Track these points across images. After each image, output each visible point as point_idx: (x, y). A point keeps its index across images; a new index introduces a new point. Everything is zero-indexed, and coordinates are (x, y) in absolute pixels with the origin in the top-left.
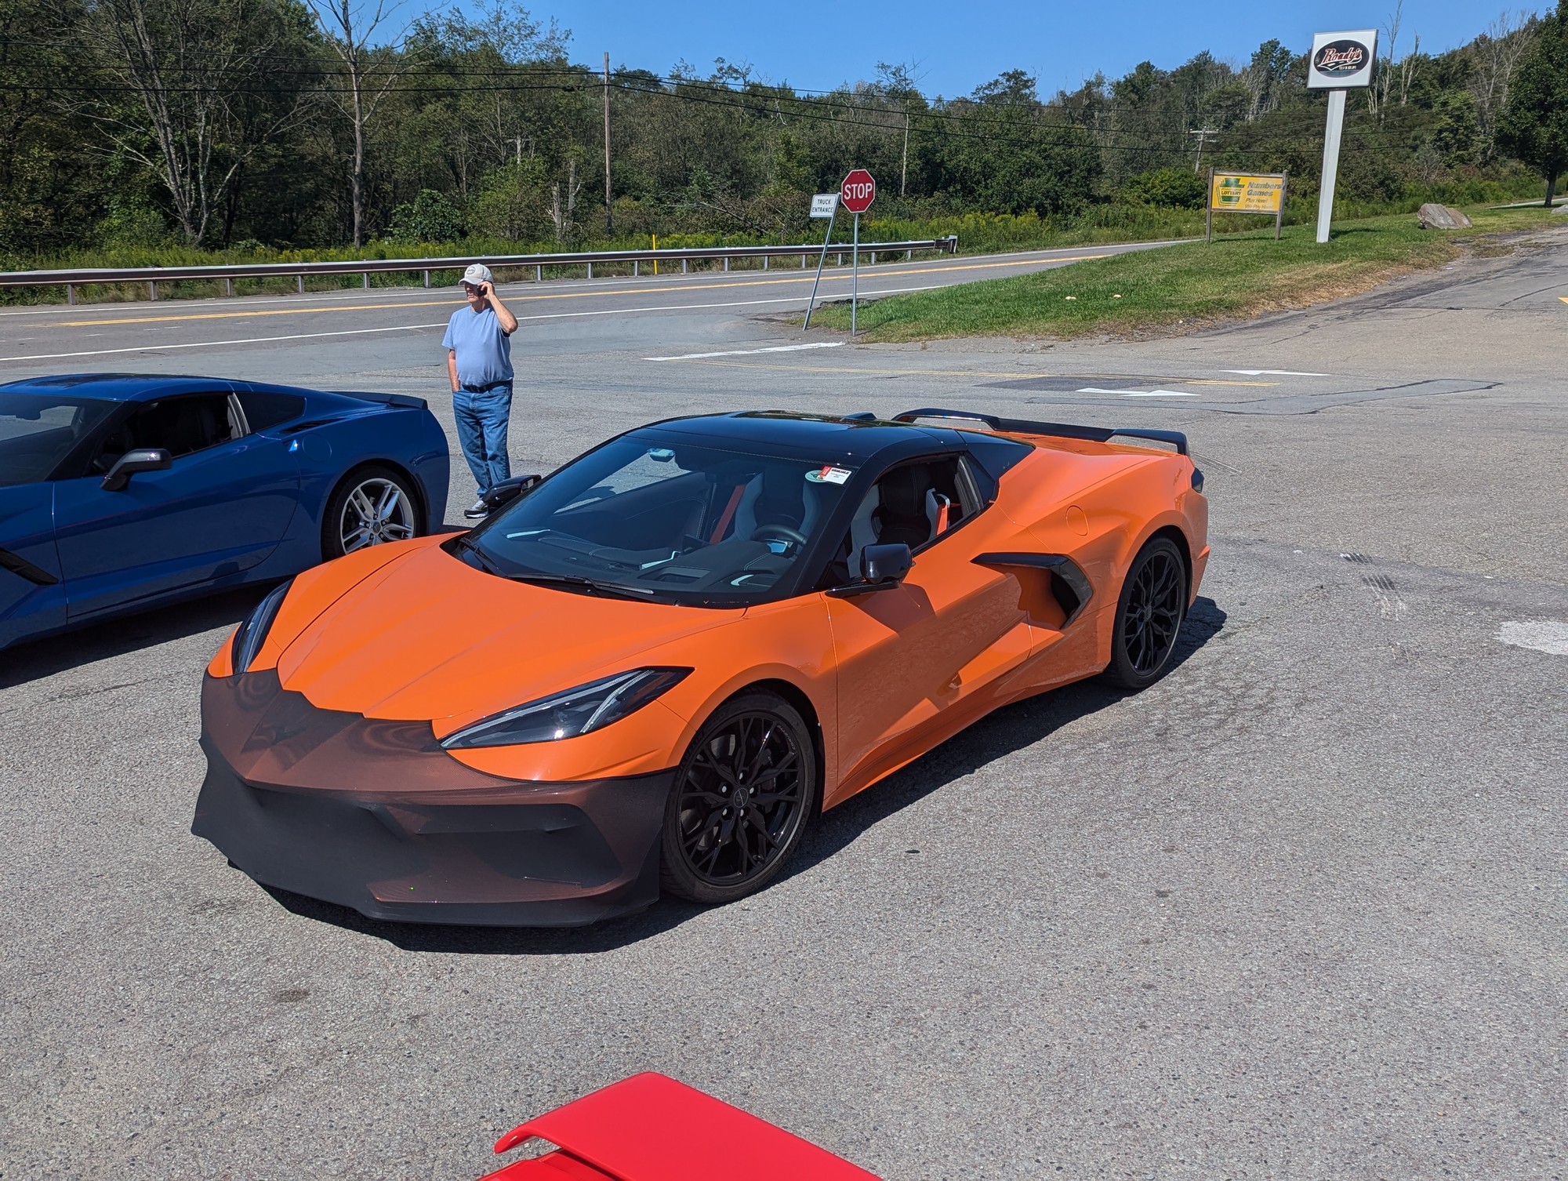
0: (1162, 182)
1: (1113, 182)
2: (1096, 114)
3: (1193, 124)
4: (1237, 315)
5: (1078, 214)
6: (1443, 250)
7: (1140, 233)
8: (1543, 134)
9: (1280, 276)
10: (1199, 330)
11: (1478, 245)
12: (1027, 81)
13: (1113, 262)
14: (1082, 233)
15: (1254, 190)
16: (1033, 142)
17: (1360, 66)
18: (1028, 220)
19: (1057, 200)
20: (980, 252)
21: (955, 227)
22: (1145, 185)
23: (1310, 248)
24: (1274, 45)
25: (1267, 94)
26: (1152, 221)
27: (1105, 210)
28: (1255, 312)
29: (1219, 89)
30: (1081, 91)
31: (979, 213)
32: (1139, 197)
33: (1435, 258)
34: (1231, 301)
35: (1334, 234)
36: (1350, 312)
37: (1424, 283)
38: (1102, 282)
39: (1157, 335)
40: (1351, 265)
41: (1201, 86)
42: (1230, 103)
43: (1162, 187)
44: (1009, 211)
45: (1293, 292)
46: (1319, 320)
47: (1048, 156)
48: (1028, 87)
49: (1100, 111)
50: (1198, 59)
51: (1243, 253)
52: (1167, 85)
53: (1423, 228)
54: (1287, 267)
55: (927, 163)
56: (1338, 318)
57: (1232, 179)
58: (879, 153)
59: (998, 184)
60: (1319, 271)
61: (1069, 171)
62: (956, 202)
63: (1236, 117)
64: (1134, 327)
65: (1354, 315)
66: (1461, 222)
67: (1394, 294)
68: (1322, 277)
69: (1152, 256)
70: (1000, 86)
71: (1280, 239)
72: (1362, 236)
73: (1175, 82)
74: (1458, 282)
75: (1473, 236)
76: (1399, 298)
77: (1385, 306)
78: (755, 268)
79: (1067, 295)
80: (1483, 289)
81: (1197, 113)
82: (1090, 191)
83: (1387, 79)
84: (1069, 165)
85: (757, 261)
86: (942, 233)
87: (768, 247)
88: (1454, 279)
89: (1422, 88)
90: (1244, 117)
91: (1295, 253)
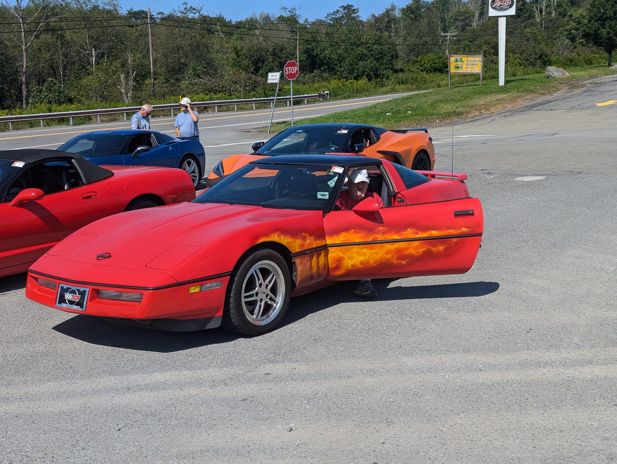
0: (429, 61)
1: (404, 61)
2: (392, 26)
3: (445, 30)
4: (462, 117)
5: (388, 78)
6: (554, 87)
7: (419, 87)
8: (604, 32)
9: (481, 101)
10: (446, 124)
11: (571, 84)
12: (354, 10)
13: (407, 99)
14: (391, 88)
15: (469, 63)
16: (362, 43)
17: (511, 6)
18: (363, 82)
19: (377, 72)
20: (341, 99)
21: (327, 87)
22: (421, 62)
23: (495, 88)
25: (483, 12)
26: (425, 80)
27: (401, 76)
28: (470, 116)
29: (457, 10)
30: (383, 14)
31: (337, 80)
32: (418, 69)
33: (550, 90)
34: (459, 112)
35: (507, 82)
36: (510, 114)
37: (544, 101)
38: (402, 107)
39: (427, 127)
40: (512, 95)
41: (448, 9)
42: (463, 18)
43: (429, 63)
44: (353, 78)
45: (486, 107)
46: (497, 117)
47: (370, 50)
48: (355, 13)
49: (395, 24)
51: (465, 92)
52: (430, 9)
53: (548, 77)
54: (484, 97)
55: (309, 56)
56: (504, 116)
57: (459, 58)
58: (284, 52)
59: (346, 65)
60: (498, 98)
61: (382, 57)
62: (325, 75)
63: (467, 25)
64: (417, 124)
65: (511, 114)
66: (565, 74)
67: (530, 106)
68: (499, 100)
69: (424, 95)
70: (340, 13)
71: (483, 85)
72: (520, 82)
73: (433, 7)
74: (558, 100)
75: (570, 81)
76: (530, 108)
77: (524, 111)
78: (230, 111)
79: (387, 113)
80: (567, 101)
81: (447, 24)
82: (393, 67)
83: (544, 3)
84: (382, 54)
85: (231, 107)
86: (321, 90)
87: (236, 100)
88: (556, 99)
89: (562, 7)
90: (471, 25)
91: (488, 91)
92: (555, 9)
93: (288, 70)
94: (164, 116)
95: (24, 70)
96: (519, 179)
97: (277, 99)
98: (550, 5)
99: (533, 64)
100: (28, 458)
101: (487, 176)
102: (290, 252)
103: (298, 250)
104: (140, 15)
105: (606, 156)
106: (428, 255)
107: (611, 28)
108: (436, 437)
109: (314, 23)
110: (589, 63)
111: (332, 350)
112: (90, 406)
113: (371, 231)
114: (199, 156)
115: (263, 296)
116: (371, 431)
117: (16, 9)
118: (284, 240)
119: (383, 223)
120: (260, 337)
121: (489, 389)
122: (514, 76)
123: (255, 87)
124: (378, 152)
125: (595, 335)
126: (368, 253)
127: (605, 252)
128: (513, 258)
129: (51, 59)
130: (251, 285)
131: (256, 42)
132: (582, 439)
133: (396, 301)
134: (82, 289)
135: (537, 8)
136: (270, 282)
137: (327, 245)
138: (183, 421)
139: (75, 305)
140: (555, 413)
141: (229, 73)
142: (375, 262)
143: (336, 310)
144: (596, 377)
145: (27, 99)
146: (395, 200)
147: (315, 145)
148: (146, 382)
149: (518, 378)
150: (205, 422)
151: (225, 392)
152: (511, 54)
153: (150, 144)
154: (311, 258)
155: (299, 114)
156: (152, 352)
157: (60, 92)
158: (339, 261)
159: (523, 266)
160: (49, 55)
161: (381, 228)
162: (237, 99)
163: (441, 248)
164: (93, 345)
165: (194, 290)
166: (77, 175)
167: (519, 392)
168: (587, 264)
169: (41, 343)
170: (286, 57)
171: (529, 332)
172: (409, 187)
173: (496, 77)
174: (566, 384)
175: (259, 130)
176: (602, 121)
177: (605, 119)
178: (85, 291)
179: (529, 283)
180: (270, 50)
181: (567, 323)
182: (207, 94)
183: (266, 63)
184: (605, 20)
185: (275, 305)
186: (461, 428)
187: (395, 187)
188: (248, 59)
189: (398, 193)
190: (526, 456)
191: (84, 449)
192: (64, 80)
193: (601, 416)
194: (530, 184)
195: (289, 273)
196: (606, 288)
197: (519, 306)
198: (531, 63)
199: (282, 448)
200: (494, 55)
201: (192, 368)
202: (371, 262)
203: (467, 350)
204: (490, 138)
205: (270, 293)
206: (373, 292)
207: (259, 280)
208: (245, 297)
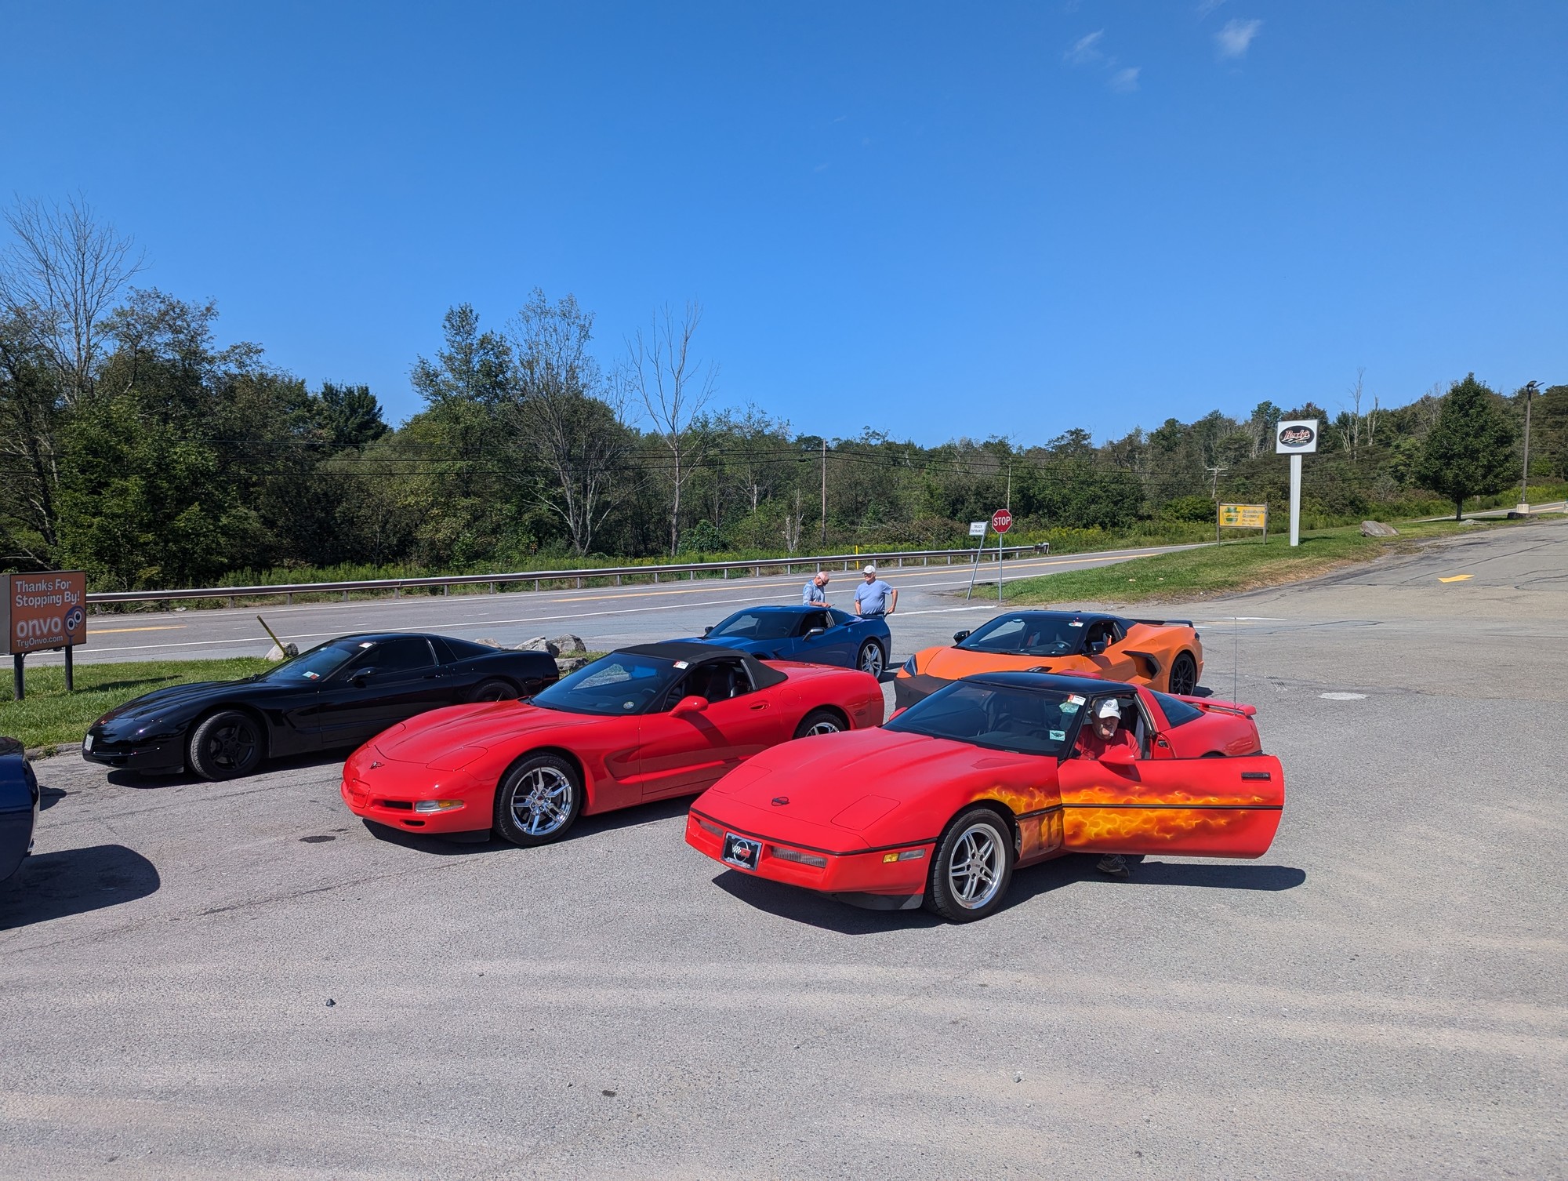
0: (1187, 505)
1: (1153, 505)
2: (1137, 456)
3: (1211, 462)
4: (1236, 589)
5: (1129, 527)
6: (1374, 550)
7: (1174, 540)
8: (1449, 474)
9: (1264, 566)
10: (1213, 598)
11: (1400, 547)
12: (1085, 435)
13: (1157, 559)
14: (1134, 540)
15: (1247, 514)
16: (1095, 482)
17: (1309, 441)
18: (1095, 531)
19: (1114, 519)
20: (1065, 553)
21: (1046, 538)
22: (1176, 507)
23: (1286, 549)
24: (1268, 404)
25: (1265, 438)
26: (1182, 531)
27: (1148, 525)
28: (1248, 588)
29: (1228, 436)
30: (1125, 440)
31: (1060, 528)
32: (1172, 515)
33: (1368, 555)
34: (1233, 581)
35: (1302, 541)
36: (1307, 587)
37: (1358, 570)
38: (1151, 571)
39: (1186, 601)
40: (1311, 560)
41: (1215, 435)
42: (1237, 446)
43: (1187, 508)
44: (1081, 526)
45: (1273, 576)
46: (1287, 592)
47: (1107, 490)
48: (1086, 439)
49: (1140, 454)
50: (1211, 415)
51: (1241, 552)
52: (1189, 434)
53: (1364, 536)
54: (1269, 561)
55: (1023, 496)
56: (1299, 591)
57: (1232, 508)
58: (991, 490)
59: (1073, 509)
60: (1290, 563)
61: (1121, 500)
62: (1044, 521)
63: (1242, 456)
64: (1173, 596)
65: (1309, 589)
66: (1390, 532)
67: (1338, 577)
68: (1291, 567)
69: (1183, 555)
70: (1066, 439)
71: (1266, 544)
72: (1319, 541)
73: (1194, 431)
74: (1380, 570)
75: (1398, 541)
76: (1338, 579)
77: (1329, 584)
78: (918, 565)
79: (1129, 578)
80: (1394, 573)
81: (1213, 454)
82: (1137, 512)
83: (1356, 428)
84: (1121, 496)
85: (919, 560)
86: (1037, 541)
87: (926, 552)
88: (1378, 568)
89: (1384, 433)
90: (1248, 455)
91: (1275, 553)
92: (1373, 436)
93: (998, 521)
94: (835, 569)
95: (675, 510)
96: (1325, 695)
97: (982, 552)
98: (1366, 430)
99: (1340, 513)
100: (691, 1076)
101: (1279, 689)
102: (1013, 813)
103: (1023, 811)
104: (814, 443)
105: (1458, 667)
106: (1203, 829)
107: (1460, 469)
108: (1223, 1121)
109: (1029, 451)
110: (1427, 512)
111: (1069, 957)
112: (761, 1005)
113: (1123, 790)
114: (882, 638)
115: (976, 870)
116: (1130, 1098)
117: (670, 437)
118: (1006, 797)
119: (1140, 781)
120: (971, 925)
121: (1299, 1050)
122: (1312, 528)
123: (951, 535)
124: (1124, 652)
125: (1457, 975)
126: (1118, 820)
127: (1465, 832)
128: (1325, 831)
129: (706, 497)
130: (961, 855)
131: (954, 478)
132: (1446, 1155)
133: (1156, 886)
134: (753, 844)
135: (1345, 434)
136: (985, 852)
137: (1062, 804)
138: (877, 1045)
139: (745, 862)
140: (1400, 1104)
141: (917, 517)
142: (1128, 833)
143: (1072, 893)
144: (1462, 1050)
145: (676, 546)
146: (1154, 742)
147: (1037, 636)
148: (829, 977)
149: (1341, 1036)
150: (904, 1051)
151: (931, 1007)
152: (1308, 498)
153: (824, 624)
154: (1041, 821)
155: (1008, 573)
156: (834, 932)
157: (714, 536)
158: (1078, 828)
159: (1341, 846)
160: (703, 490)
161: (1137, 787)
162: (928, 550)
163: (1223, 822)
164: (761, 911)
165: (890, 858)
166: (743, 677)
167: (1344, 1061)
168: (1438, 850)
169: (699, 902)
170: (992, 497)
171: (1354, 959)
172: (1174, 725)
173: (1286, 530)
174: (1415, 1056)
175: (955, 593)
176: (1450, 605)
177: (1453, 603)
178: (756, 846)
179: (1350, 875)
180: (973, 488)
181: (1412, 951)
182: (890, 544)
183: (966, 505)
184: (1452, 457)
185: (991, 883)
186: (1259, 1111)
187: (1155, 725)
188: (943, 499)
189: (1160, 733)
190: (1360, 1174)
191: (755, 1071)
192: (719, 522)
193: (1473, 1119)
194: (1343, 706)
195: (1011, 842)
196: (1471, 895)
197: (1337, 914)
198: (1337, 510)
199: (1007, 1108)
200: (1282, 498)
201: (885, 963)
202: (1123, 832)
203: (1263, 981)
204: (1278, 624)
205: (985, 866)
206: (1123, 870)
207: (972, 849)
208: (954, 871)
